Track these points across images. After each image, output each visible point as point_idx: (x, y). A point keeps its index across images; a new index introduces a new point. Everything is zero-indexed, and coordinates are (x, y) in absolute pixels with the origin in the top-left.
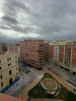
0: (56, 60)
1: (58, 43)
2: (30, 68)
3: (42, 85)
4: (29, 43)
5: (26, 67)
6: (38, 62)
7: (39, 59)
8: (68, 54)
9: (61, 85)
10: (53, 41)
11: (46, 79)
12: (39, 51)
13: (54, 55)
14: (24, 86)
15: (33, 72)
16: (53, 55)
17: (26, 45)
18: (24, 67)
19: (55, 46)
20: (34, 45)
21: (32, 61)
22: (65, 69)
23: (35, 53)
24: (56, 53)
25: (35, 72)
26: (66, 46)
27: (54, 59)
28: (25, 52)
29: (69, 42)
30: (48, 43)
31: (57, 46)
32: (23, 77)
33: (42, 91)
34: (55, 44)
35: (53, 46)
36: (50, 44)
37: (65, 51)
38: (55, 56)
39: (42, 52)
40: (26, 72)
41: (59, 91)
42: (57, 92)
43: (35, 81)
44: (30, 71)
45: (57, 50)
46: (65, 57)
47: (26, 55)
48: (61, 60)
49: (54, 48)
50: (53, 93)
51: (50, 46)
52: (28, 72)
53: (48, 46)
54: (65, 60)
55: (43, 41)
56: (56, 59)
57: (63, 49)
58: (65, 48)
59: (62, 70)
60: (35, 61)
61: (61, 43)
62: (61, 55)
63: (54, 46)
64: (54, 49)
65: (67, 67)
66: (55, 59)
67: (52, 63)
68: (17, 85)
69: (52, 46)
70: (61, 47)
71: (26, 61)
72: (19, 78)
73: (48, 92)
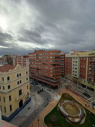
0: (75, 77)
1: (78, 55)
2: (43, 86)
3: (62, 108)
4: (41, 54)
5: (38, 85)
6: (53, 79)
7: (54, 74)
8: (92, 69)
9: (86, 110)
10: (70, 52)
11: (65, 101)
12: (54, 65)
13: (73, 70)
14: (38, 110)
15: (47, 91)
16: (71, 70)
17: (37, 57)
18: (35, 85)
19: (74, 58)
20: (47, 57)
21: (45, 77)
22: (88, 88)
23: (49, 68)
24: (75, 67)
25: (49, 92)
26: (89, 58)
27: (72, 75)
28: (36, 66)
30: (65, 54)
31: (76, 58)
32: (34, 98)
33: (62, 117)
34: (74, 56)
35: (71, 58)
36: (67, 56)
37: (88, 64)
38: (73, 71)
39: (58, 65)
40: (39, 91)
41: (85, 118)
42: (82, 119)
43: (50, 103)
44: (43, 90)
45: (77, 64)
46: (88, 72)
47: (38, 69)
48: (82, 76)
49: (73, 60)
50: (77, 120)
51: (67, 58)
52: (41, 91)
53: (65, 57)
54: (88, 76)
55: (60, 52)
56: (76, 75)
57: (85, 61)
58: (89, 60)
59: (85, 89)
60: (49, 78)
61: (82, 55)
62: (82, 70)
63: (73, 58)
64: (73, 62)
65: (92, 85)
66: (73, 74)
67: (70, 80)
68: (28, 109)
69: (69, 58)
70: (82, 60)
71: (37, 77)
72: (31, 100)
73: (70, 119)
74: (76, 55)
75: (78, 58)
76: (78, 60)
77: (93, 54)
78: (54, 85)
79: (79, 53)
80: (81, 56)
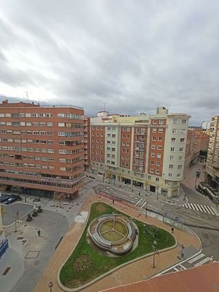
0: (112, 165)
1: (115, 121)
2: (39, 200)
3: (96, 237)
5: (21, 199)
6: (68, 178)
7: (69, 166)
8: (140, 148)
10: (99, 115)
11: (100, 220)
12: (69, 143)
13: (107, 152)
14: (37, 263)
15: (54, 209)
16: (103, 153)
18: (11, 202)
19: (109, 129)
20: (50, 124)
21: (43, 175)
22: (134, 184)
23: (56, 151)
24: (111, 146)
25: (59, 210)
26: (135, 128)
27: (106, 163)
29: (141, 119)
30: (89, 119)
31: (114, 127)
32: (19, 238)
33: (100, 253)
34: (106, 123)
35: (103, 127)
36: (94, 122)
37: (135, 140)
38: (108, 155)
39: (77, 144)
41: (137, 236)
42: (134, 240)
43: (68, 234)
44: (40, 211)
45: (116, 139)
46: (134, 155)
47: (18, 157)
48: (124, 164)
49: (107, 132)
51: (95, 127)
52: (35, 214)
53: (89, 126)
54: (134, 162)
56: (113, 163)
57: (129, 136)
58: (135, 133)
60: (55, 176)
61: (123, 122)
62: (124, 151)
63: (106, 128)
64: (106, 135)
65: (139, 177)
66: (108, 162)
67: (101, 174)
68: (5, 273)
69: (99, 127)
70: (125, 132)
71: (17, 180)
72: (7, 246)
73: (115, 249)
74: (112, 121)
75: (117, 129)
76: (116, 132)
77: (141, 121)
78: (70, 191)
79: (118, 118)
80: (121, 124)
